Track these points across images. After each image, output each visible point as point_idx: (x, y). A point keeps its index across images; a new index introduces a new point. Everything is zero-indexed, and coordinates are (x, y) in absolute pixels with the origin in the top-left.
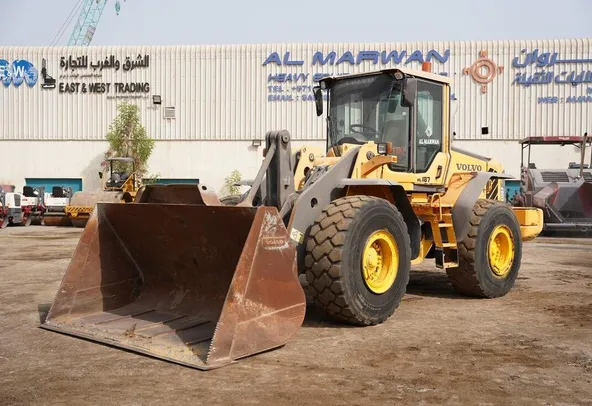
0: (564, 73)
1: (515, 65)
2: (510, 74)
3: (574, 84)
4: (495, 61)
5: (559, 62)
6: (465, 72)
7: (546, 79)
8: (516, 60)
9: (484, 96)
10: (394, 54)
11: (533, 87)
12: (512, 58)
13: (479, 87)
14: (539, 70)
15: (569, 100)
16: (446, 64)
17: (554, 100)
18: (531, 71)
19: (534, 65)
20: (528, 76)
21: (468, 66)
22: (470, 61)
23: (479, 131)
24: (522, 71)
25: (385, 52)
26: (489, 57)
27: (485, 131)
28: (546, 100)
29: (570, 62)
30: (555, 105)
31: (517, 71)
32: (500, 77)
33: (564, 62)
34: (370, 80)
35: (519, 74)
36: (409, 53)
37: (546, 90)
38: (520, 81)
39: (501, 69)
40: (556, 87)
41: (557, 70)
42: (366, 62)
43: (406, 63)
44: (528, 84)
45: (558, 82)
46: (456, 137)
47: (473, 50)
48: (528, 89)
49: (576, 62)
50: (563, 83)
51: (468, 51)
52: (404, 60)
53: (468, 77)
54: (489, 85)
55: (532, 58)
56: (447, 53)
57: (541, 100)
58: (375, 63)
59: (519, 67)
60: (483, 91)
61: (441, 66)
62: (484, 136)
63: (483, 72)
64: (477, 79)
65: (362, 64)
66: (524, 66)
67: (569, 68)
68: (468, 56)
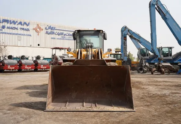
0: (57, 32)
1: (46, 29)
2: (45, 31)
3: (59, 35)
4: (41, 27)
5: (55, 29)
6: (34, 29)
7: (53, 33)
8: (46, 28)
9: (38, 36)
10: (14, 22)
11: (50, 35)
12: (45, 27)
13: (37, 33)
14: (51, 31)
15: (58, 39)
16: (29, 26)
17: (54, 38)
18: (49, 31)
19: (50, 29)
20: (49, 32)
21: (34, 28)
22: (35, 26)
23: (37, 45)
24: (48, 30)
25: (11, 20)
26: (40, 26)
27: (39, 45)
28: (53, 38)
29: (58, 30)
30: (55, 40)
31: (46, 30)
32: (42, 31)
33: (57, 30)
34: (93, 32)
35: (47, 31)
36: (18, 22)
37: (53, 36)
38: (47, 33)
39: (43, 29)
40: (55, 35)
41: (55, 31)
42: (5, 23)
43: (17, 25)
44: (49, 34)
45: (55, 34)
46: (31, 46)
47: (36, 24)
48: (49, 35)
49: (59, 30)
50: (57, 34)
51: (34, 24)
52: (17, 24)
53: (34, 31)
54: (40, 33)
55: (50, 28)
56: (29, 23)
57: (52, 38)
58: (8, 23)
59: (47, 29)
60: (38, 35)
61: (27, 27)
62: (39, 46)
63: (38, 30)
64: (36, 31)
65: (3, 23)
66: (48, 29)
67: (58, 31)
68: (34, 25)
